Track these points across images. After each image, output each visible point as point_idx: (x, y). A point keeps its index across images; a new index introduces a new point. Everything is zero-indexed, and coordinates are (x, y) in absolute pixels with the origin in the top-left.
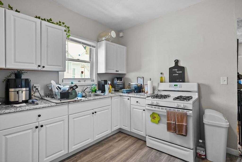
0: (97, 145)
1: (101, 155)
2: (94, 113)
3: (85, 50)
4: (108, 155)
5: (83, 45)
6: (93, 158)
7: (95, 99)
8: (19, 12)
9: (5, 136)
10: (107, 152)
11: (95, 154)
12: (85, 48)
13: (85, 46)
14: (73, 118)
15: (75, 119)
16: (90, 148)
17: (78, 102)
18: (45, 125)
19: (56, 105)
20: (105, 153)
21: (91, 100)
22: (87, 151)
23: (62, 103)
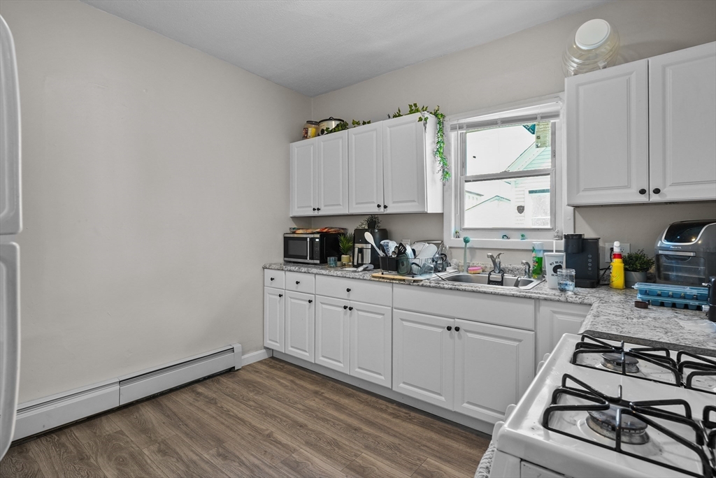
0: (473, 437)
1: (428, 450)
2: (453, 330)
3: (534, 136)
4: (437, 463)
5: (525, 124)
6: (414, 438)
7: (458, 290)
8: (369, 122)
9: (322, 303)
10: (449, 462)
11: (431, 440)
12: (532, 130)
13: (530, 124)
14: (402, 320)
15: (405, 323)
16: (449, 426)
17: (409, 284)
18: (358, 310)
19: (370, 280)
20: (440, 458)
21: (444, 288)
22: (436, 425)
23: (383, 278)
